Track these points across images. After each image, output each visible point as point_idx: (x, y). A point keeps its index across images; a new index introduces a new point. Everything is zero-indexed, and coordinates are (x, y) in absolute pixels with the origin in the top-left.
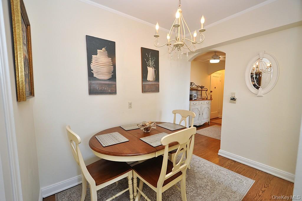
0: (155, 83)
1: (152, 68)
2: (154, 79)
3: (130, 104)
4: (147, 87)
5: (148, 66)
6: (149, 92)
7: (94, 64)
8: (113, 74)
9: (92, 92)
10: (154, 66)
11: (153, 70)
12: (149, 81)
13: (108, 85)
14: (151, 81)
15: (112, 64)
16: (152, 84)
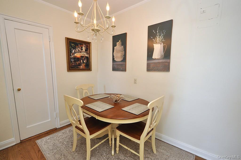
0: (164, 61)
1: (160, 45)
2: (161, 56)
3: (135, 80)
4: (152, 66)
5: (154, 43)
6: (154, 70)
7: (115, 52)
8: (124, 57)
9: (114, 69)
10: (162, 42)
11: (161, 46)
12: (155, 59)
13: (121, 65)
14: (158, 59)
15: (124, 50)
16: (159, 63)
